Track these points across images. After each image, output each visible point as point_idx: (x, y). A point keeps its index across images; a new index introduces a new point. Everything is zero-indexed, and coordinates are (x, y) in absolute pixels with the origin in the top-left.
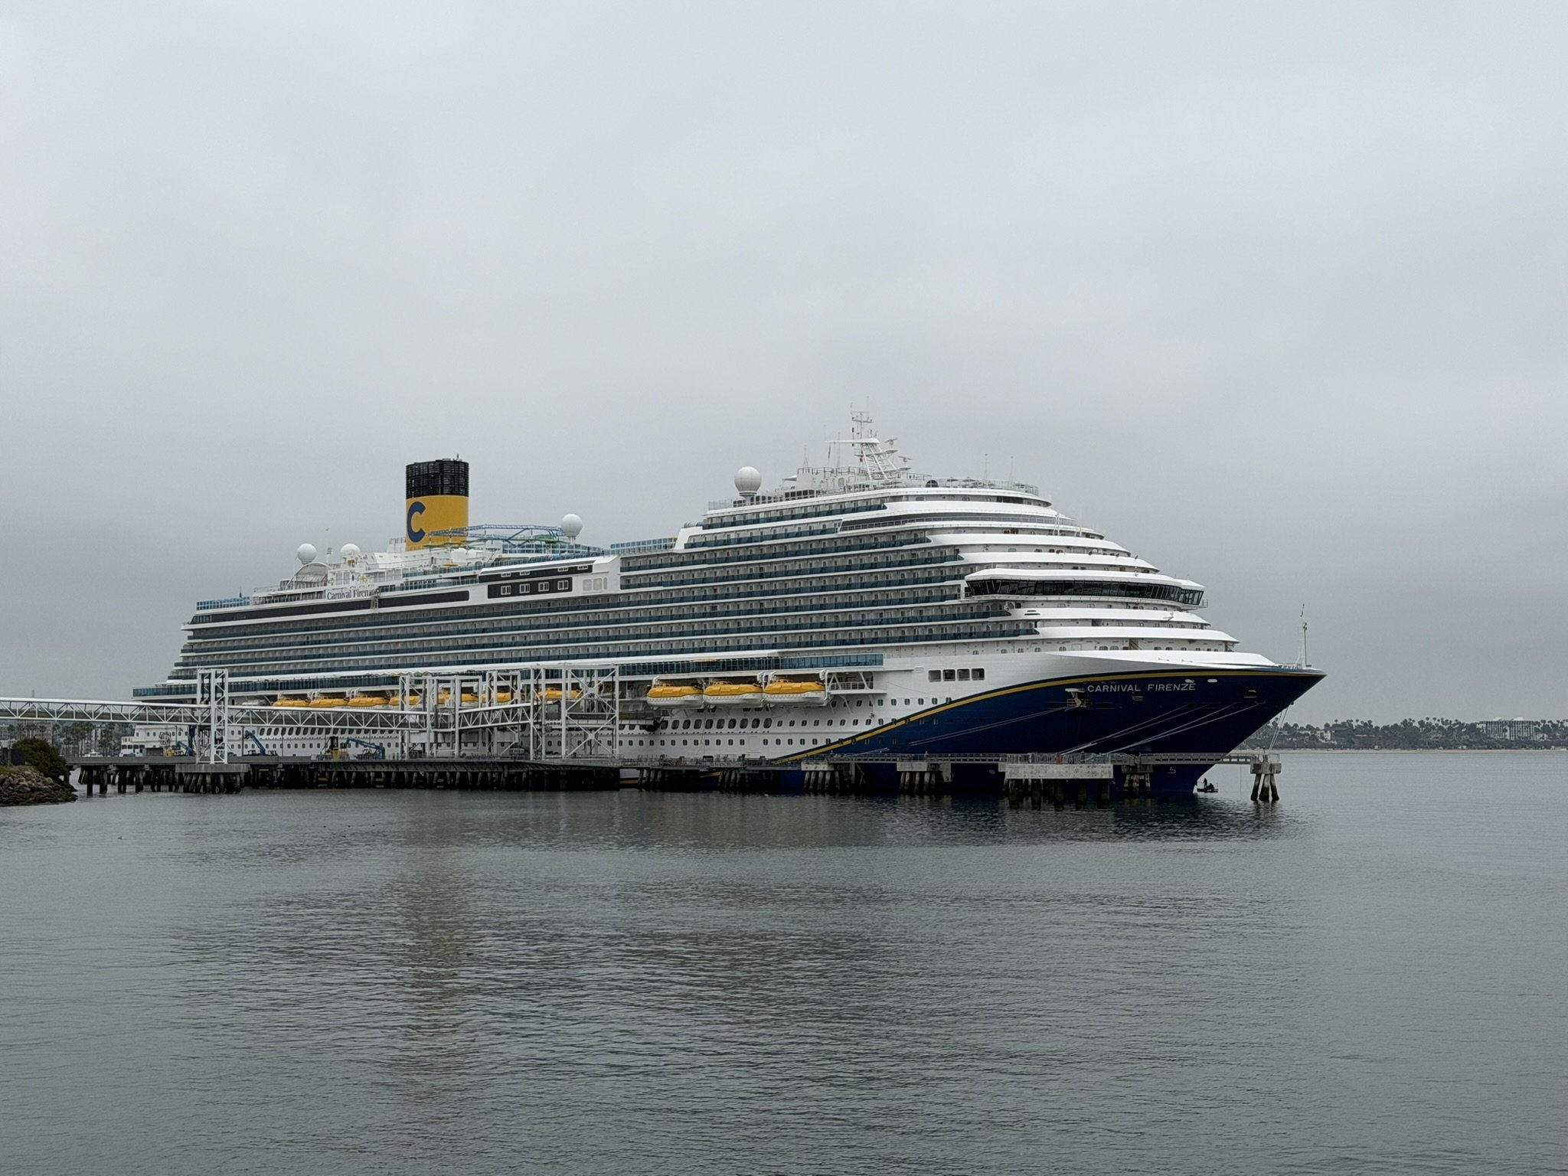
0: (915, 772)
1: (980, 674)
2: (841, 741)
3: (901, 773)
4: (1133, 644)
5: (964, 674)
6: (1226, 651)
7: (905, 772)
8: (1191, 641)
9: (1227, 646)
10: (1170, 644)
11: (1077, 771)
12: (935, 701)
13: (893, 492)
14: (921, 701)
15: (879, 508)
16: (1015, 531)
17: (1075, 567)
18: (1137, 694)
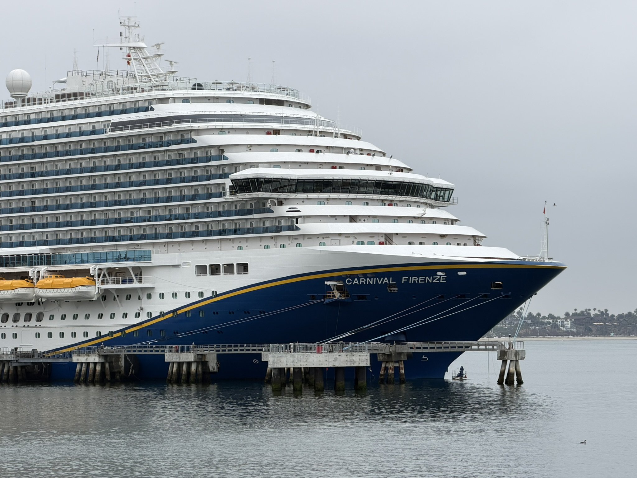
0: (183, 362)
1: (244, 268)
2: (111, 333)
3: (169, 363)
4: (388, 239)
5: (229, 268)
6: (475, 245)
7: (174, 363)
8: (442, 236)
9: (475, 240)
10: (422, 239)
11: (336, 359)
12: (201, 294)
13: (161, 94)
14: (188, 295)
15: (147, 109)
16: (277, 132)
17: (334, 166)
18: (391, 286)
